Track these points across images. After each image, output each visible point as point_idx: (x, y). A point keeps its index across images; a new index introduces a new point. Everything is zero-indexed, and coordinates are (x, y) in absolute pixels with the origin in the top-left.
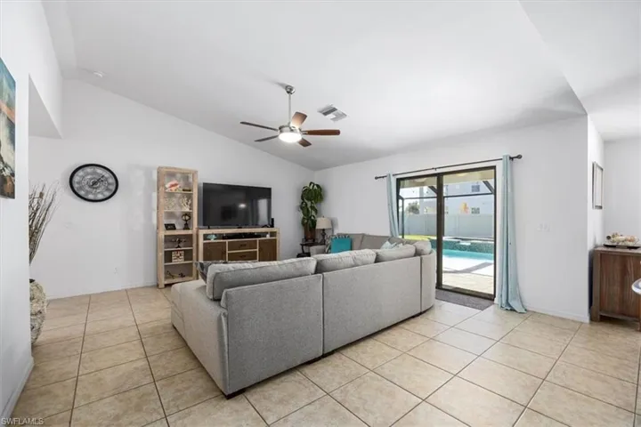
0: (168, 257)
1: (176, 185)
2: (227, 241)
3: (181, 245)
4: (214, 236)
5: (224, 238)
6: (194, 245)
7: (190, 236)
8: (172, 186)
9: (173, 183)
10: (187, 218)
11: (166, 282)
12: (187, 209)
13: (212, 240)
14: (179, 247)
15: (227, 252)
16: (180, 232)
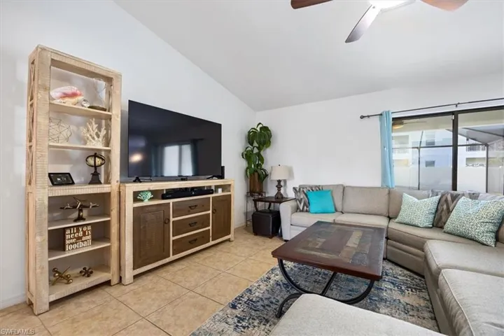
0: (57, 241)
1: (74, 95)
2: (171, 201)
3: (85, 213)
4: (150, 195)
5: (164, 197)
6: (114, 213)
7: (105, 197)
8: (66, 95)
9: (68, 89)
10: (98, 161)
11: (53, 298)
12: (98, 145)
13: (146, 203)
14: (80, 218)
15: (172, 219)
16: (81, 189)
